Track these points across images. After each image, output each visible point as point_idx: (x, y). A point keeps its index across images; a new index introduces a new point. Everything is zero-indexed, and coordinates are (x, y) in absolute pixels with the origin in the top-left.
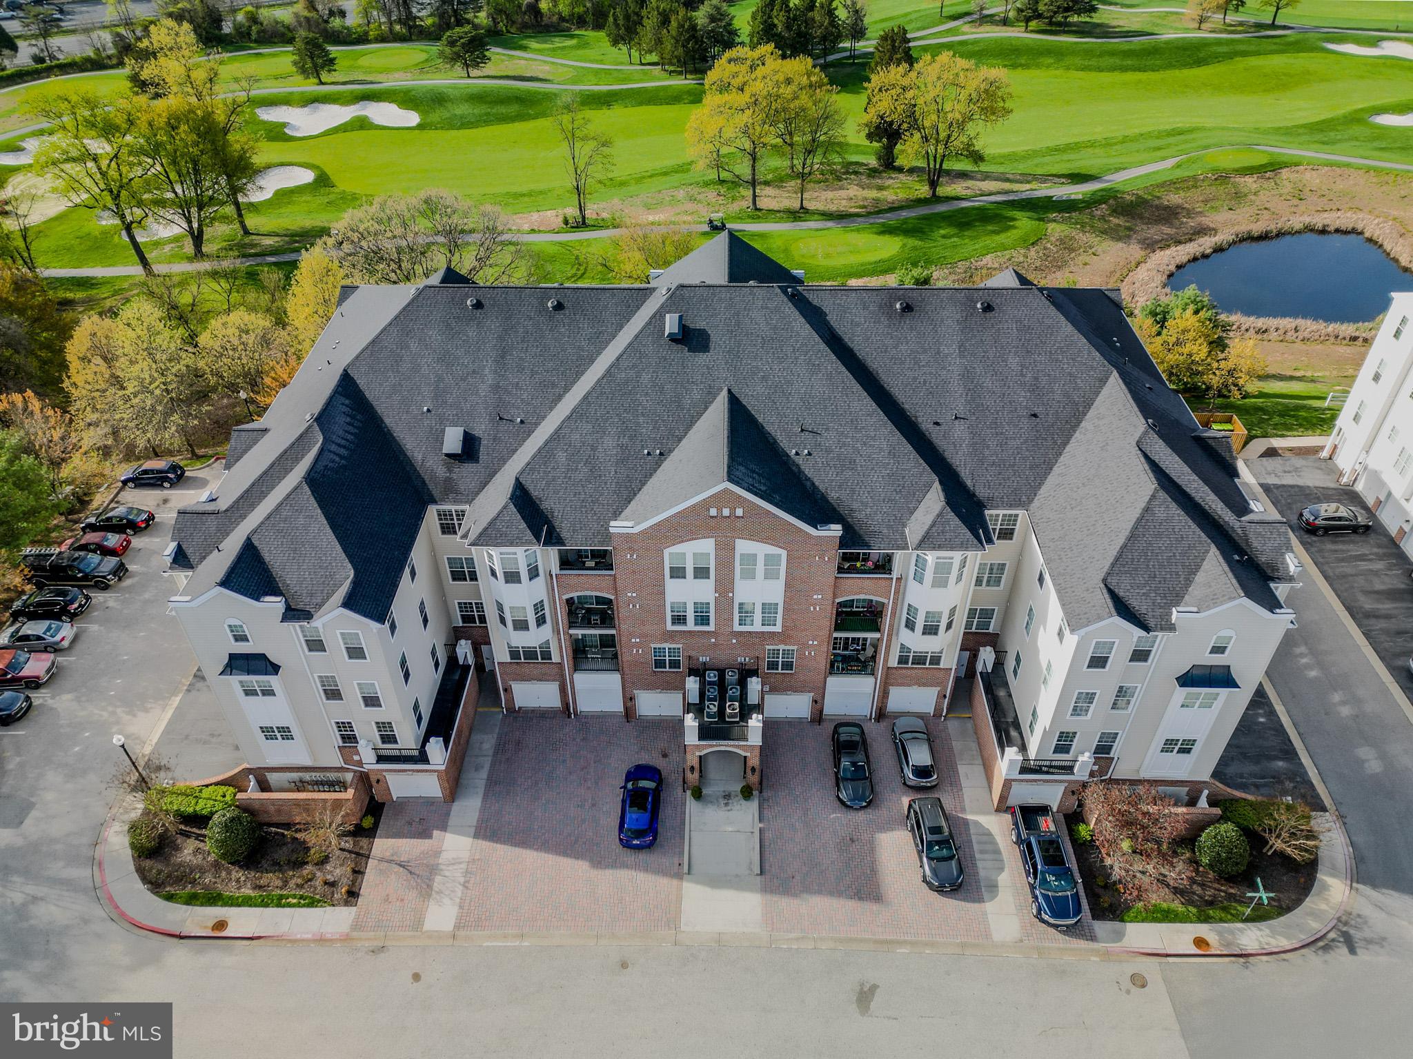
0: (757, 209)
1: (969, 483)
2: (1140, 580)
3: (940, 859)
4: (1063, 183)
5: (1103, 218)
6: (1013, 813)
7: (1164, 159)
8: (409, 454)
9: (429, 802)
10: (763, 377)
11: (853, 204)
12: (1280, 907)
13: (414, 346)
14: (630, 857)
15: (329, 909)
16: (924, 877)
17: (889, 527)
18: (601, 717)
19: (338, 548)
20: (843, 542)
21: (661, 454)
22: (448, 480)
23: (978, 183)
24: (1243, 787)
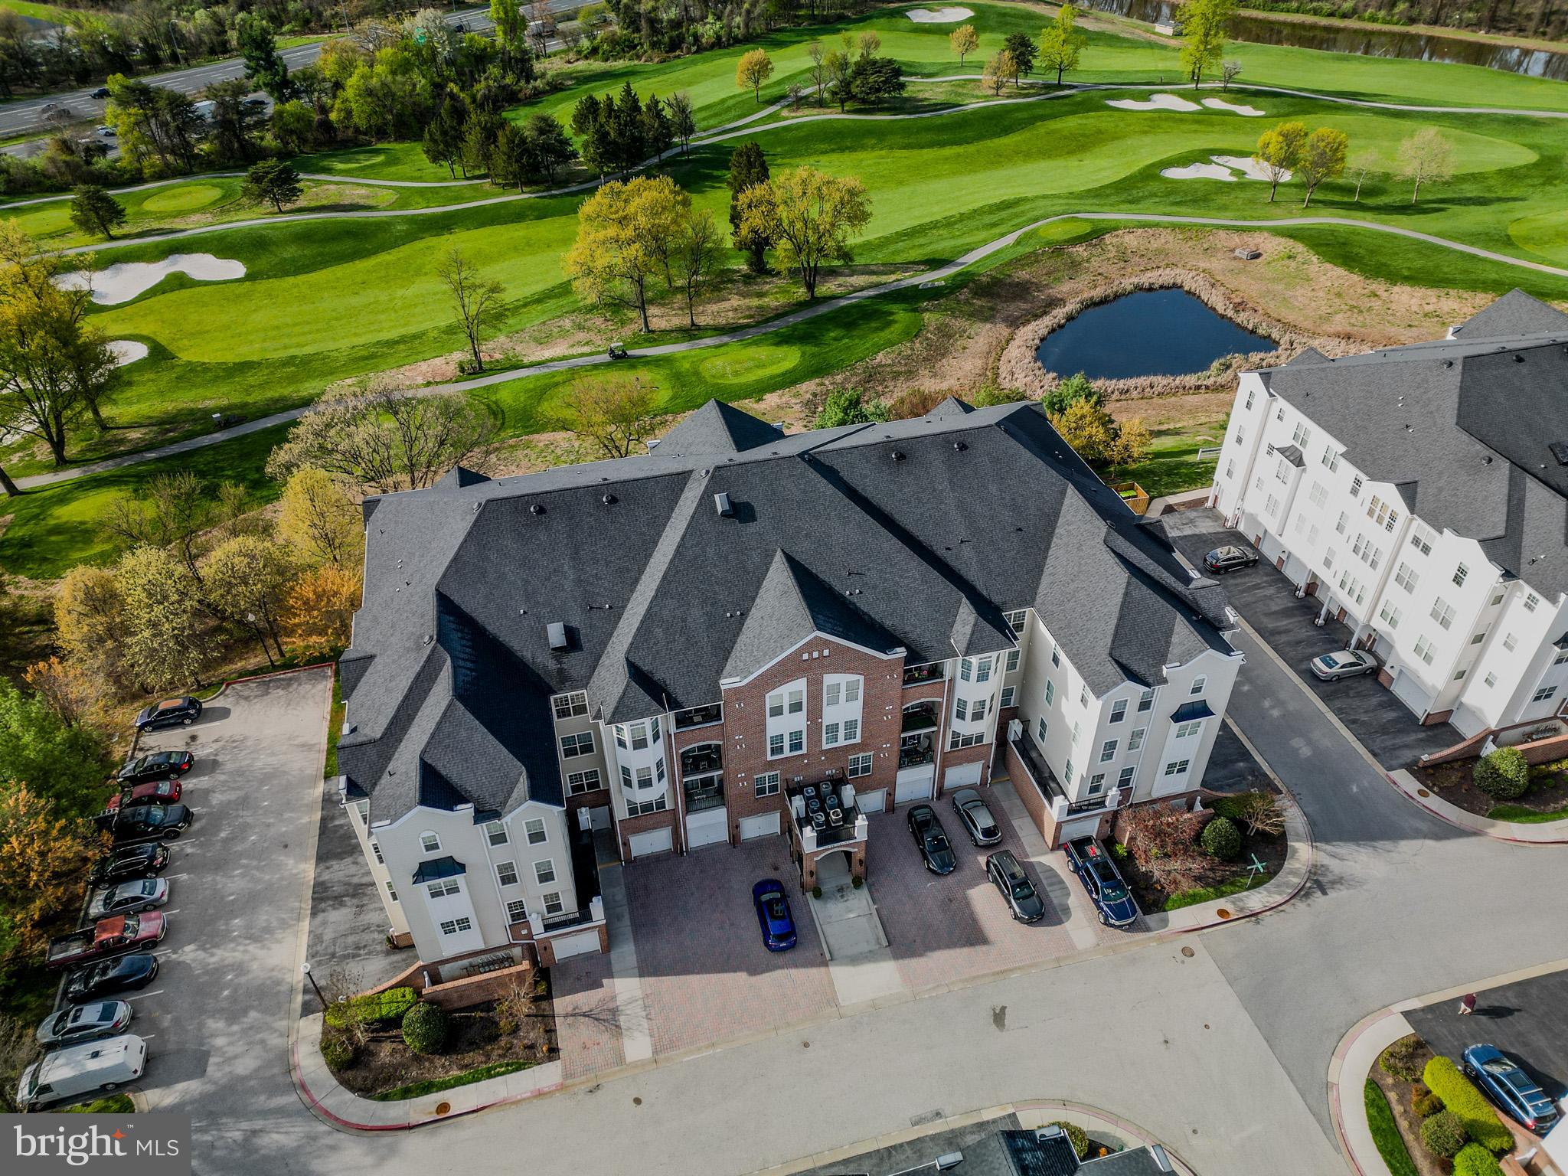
0: (650, 331)
1: (985, 593)
2: (1134, 648)
3: (1025, 898)
4: (923, 270)
5: (967, 302)
6: (1067, 850)
7: (1003, 235)
8: (519, 654)
9: (589, 956)
10: (806, 535)
11: (740, 315)
12: (1269, 873)
13: (493, 556)
14: (779, 959)
15: (536, 1068)
16: (1015, 914)
17: (938, 641)
18: (709, 848)
19: (505, 751)
20: (908, 660)
21: (742, 614)
22: (560, 671)
23: (848, 279)
24: (1220, 788)
